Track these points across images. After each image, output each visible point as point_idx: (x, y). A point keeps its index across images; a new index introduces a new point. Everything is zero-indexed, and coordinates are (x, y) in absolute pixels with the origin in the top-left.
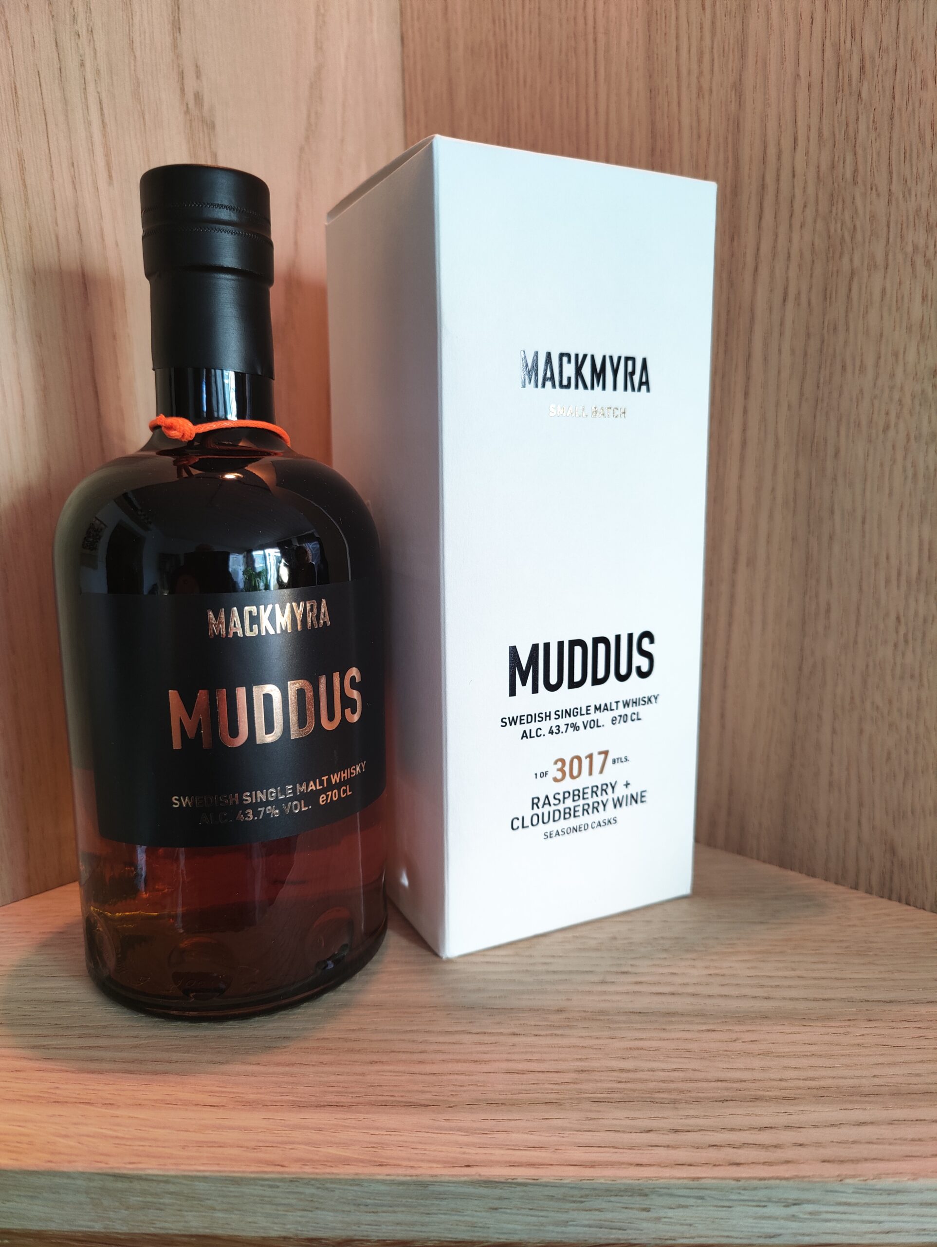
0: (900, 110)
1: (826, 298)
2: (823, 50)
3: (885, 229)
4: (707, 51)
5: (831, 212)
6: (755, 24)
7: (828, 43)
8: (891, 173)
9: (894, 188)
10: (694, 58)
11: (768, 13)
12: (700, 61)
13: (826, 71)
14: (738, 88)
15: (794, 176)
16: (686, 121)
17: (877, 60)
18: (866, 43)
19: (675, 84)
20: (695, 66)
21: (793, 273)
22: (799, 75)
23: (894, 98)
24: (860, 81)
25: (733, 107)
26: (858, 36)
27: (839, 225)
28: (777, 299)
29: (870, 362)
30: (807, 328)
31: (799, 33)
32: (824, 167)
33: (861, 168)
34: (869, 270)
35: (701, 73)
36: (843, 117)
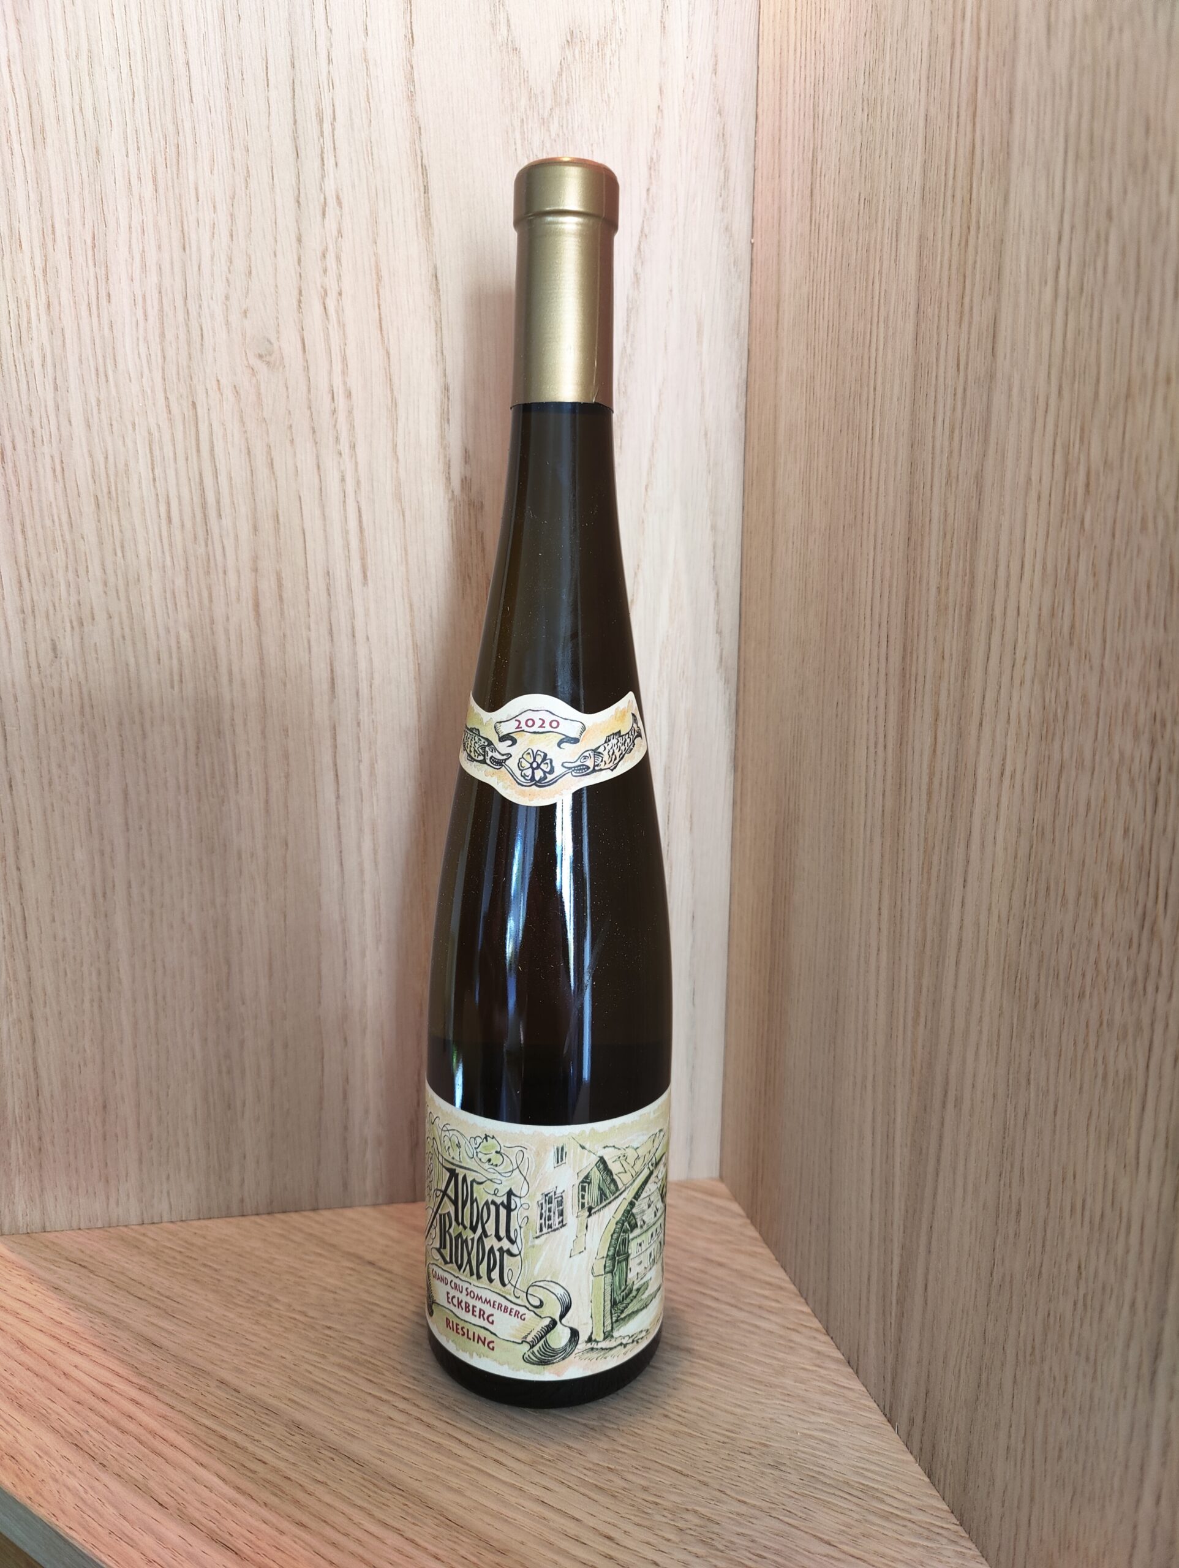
0: (1119, 555)
1: (1037, 789)
2: (1054, 450)
3: (1094, 717)
4: (957, 426)
5: (1047, 674)
6: (999, 400)
7: (1058, 443)
8: (1105, 641)
9: (1106, 662)
10: (947, 432)
11: (1010, 389)
12: (951, 438)
13: (1054, 482)
14: (979, 480)
15: (1019, 614)
16: (936, 510)
17: (1102, 479)
18: (1093, 450)
19: (930, 460)
20: (946, 443)
21: (1011, 743)
22: (1030, 479)
23: (1114, 536)
24: (1085, 503)
25: (974, 504)
26: (1086, 440)
27: (1053, 696)
28: (996, 772)
29: (1071, 894)
30: (1020, 821)
31: (1034, 421)
32: (1045, 611)
33: (1077, 624)
34: (1077, 768)
35: (951, 452)
36: (1066, 549)
